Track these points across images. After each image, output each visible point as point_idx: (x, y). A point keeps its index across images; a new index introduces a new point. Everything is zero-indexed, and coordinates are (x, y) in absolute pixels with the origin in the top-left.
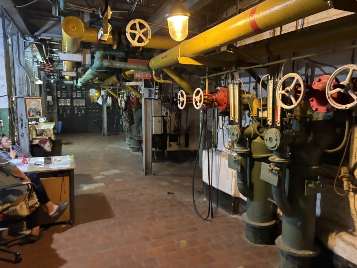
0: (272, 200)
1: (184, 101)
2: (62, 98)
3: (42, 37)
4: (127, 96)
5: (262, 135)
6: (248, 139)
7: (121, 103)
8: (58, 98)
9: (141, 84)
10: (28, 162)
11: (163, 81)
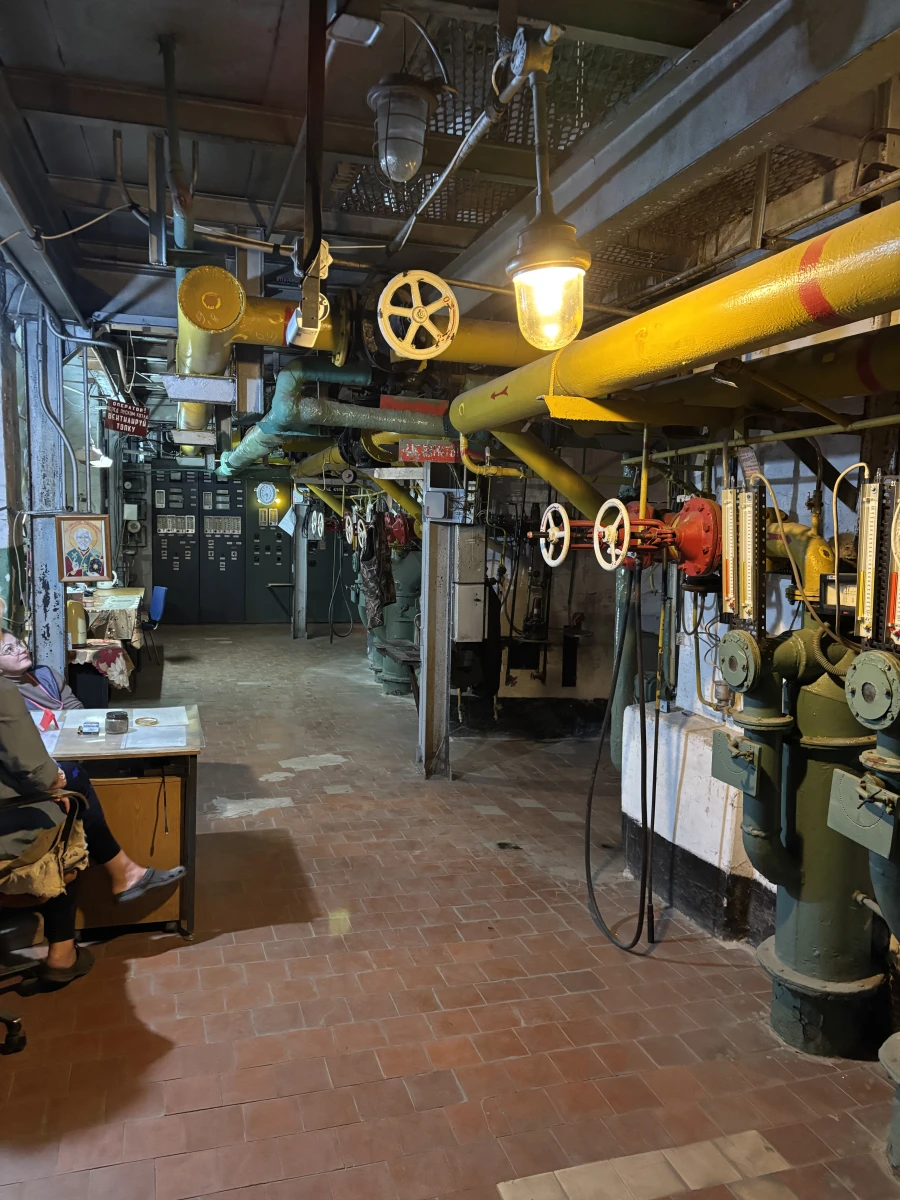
0: (869, 903)
1: (561, 540)
2: (168, 510)
3: (115, 327)
4: (373, 511)
5: (838, 668)
6: (784, 680)
7: (356, 535)
8: (156, 512)
9: (420, 475)
10: (59, 724)
11: (492, 470)
